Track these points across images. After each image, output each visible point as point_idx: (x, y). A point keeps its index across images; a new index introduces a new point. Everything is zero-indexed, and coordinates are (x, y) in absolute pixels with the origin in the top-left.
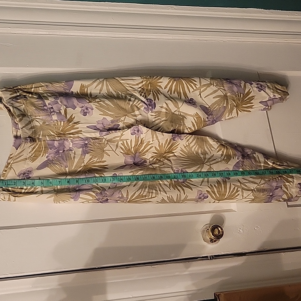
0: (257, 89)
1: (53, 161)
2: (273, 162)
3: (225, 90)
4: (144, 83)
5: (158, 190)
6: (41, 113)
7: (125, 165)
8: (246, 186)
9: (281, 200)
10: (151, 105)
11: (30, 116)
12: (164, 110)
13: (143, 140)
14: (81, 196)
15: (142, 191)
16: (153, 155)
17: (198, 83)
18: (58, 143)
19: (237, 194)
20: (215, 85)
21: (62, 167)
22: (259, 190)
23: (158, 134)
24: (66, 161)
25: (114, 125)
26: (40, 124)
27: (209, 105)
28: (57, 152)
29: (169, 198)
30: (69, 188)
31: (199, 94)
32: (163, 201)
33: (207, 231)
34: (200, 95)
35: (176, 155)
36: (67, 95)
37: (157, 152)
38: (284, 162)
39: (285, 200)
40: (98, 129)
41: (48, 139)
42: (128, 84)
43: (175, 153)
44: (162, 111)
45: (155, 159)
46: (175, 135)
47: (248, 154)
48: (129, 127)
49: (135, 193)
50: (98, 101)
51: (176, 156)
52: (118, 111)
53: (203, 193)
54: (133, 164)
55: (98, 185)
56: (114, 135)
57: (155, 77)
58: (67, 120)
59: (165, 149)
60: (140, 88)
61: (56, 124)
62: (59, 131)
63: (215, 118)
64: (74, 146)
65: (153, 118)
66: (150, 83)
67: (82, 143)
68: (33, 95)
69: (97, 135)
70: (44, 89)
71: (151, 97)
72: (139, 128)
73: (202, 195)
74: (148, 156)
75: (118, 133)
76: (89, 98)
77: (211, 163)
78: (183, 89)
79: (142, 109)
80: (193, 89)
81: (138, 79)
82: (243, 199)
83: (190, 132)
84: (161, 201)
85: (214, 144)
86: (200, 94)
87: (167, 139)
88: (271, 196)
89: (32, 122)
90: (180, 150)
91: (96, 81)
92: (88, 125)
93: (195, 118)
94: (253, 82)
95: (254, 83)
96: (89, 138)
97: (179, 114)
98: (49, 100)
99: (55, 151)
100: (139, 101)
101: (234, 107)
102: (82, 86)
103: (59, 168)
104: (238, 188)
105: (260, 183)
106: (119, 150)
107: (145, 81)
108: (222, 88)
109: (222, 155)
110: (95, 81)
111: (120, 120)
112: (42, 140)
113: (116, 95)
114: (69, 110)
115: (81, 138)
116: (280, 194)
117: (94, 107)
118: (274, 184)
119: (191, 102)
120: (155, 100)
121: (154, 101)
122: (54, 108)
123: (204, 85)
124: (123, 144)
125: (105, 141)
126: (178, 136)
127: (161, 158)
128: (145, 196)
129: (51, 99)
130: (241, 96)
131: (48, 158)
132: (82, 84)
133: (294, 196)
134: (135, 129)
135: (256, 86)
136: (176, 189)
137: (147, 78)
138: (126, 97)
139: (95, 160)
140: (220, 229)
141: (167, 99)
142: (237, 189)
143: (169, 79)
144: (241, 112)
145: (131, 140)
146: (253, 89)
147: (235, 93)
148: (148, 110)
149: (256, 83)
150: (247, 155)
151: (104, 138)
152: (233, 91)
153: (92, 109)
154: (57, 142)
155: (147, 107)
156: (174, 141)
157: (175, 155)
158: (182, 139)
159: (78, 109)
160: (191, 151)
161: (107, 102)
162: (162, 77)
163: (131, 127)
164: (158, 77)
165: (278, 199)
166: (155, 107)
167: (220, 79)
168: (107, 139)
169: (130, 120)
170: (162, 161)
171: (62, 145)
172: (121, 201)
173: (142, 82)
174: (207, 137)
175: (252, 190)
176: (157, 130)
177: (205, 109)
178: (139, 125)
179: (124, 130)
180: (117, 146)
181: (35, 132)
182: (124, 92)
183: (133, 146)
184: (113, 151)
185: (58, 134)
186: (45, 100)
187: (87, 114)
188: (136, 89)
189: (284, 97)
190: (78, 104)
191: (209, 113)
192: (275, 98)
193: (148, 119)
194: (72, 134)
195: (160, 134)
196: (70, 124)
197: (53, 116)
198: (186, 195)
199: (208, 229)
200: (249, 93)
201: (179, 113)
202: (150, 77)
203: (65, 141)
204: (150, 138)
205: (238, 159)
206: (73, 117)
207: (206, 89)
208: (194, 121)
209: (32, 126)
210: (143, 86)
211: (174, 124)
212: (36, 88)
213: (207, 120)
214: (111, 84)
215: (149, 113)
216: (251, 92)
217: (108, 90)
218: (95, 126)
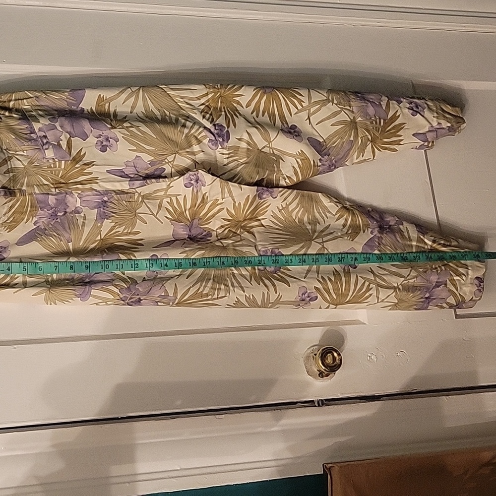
0: (410, 110)
1: (46, 230)
2: (433, 240)
3: (353, 112)
4: (210, 96)
5: (230, 285)
6: (25, 145)
7: (174, 239)
8: (384, 280)
9: (444, 305)
10: (221, 135)
11: (5, 150)
12: (244, 145)
13: (206, 197)
14: (94, 292)
15: (201, 285)
16: (223, 222)
17: (305, 99)
18: (56, 199)
19: (367, 294)
20: (335, 102)
21: (61, 241)
22: (407, 289)
23: (232, 186)
24: (68, 230)
25: (156, 170)
26: (23, 165)
27: (325, 138)
28: (54, 215)
29: (248, 300)
30: (73, 278)
31: (307, 117)
32: (238, 304)
33: (313, 357)
34: (308, 120)
35: (264, 224)
36: (73, 115)
37: (231, 218)
38: (452, 240)
39: (451, 306)
40: (127, 176)
41: (37, 191)
42: (181, 97)
43: (262, 221)
44: (241, 146)
45: (227, 230)
46: (262, 189)
47: (390, 225)
48: (181, 173)
49: (190, 288)
50: (127, 127)
51: (263, 226)
52: (162, 144)
53: (308, 292)
54: (188, 238)
55: (124, 274)
56: (154, 186)
57: (229, 87)
58: (71, 158)
59: (244, 213)
60: (203, 104)
61: (52, 166)
62: (58, 178)
63: (334, 161)
64: (83, 205)
65: (225, 159)
66: (220, 96)
67: (97, 199)
68: (12, 113)
69: (125, 185)
70: (33, 103)
71: (221, 121)
72: (199, 175)
73: (306, 295)
74: (215, 226)
75: (163, 184)
76: (111, 120)
77: (325, 239)
78: (279, 108)
79: (206, 141)
80: (297, 108)
81: (200, 90)
82: (378, 302)
83: (288, 185)
84: (234, 304)
85: (331, 207)
86: (309, 118)
87: (249, 196)
88: (426, 298)
89: (10, 160)
90: (272, 216)
91: (125, 90)
92: (110, 168)
93: (299, 160)
94: (402, 100)
95: (404, 100)
96: (110, 192)
97: (272, 152)
98: (39, 122)
99: (49, 213)
100: (200, 127)
101: (369, 142)
102: (100, 99)
103: (56, 243)
104: (370, 283)
105: (408, 276)
106: (163, 214)
107: (212, 92)
108: (348, 108)
109: (344, 226)
110: (123, 90)
111: (166, 160)
112: (27, 194)
113: (159, 117)
114: (76, 141)
115: (96, 191)
116: (444, 294)
117: (120, 136)
118: (434, 278)
119: (292, 131)
120: (228, 127)
121: (226, 129)
122: (48, 137)
123: (316, 103)
124: (171, 203)
125: (138, 198)
126: (268, 191)
127: (237, 229)
128: (207, 295)
129: (44, 122)
130: (380, 122)
131: (38, 225)
132: (100, 95)
133: (467, 299)
134: (192, 177)
135: (408, 107)
136: (261, 283)
137: (216, 87)
138: (177, 120)
139: (121, 229)
140: (335, 354)
141: (250, 125)
142: (369, 285)
143: (254, 90)
144: (381, 151)
145: (185, 196)
146: (402, 111)
147: (371, 118)
148: (216, 145)
149: (407, 101)
150: (388, 226)
151: (137, 192)
152: (367, 114)
153: (117, 141)
154: (54, 196)
155: (213, 138)
156: (261, 199)
157: (262, 224)
158: (274, 197)
159: (92, 140)
160: (290, 219)
161: (144, 128)
162: (243, 86)
163: (185, 174)
164: (234, 86)
165: (439, 304)
166: (229, 139)
167: (344, 92)
168: (142, 194)
169: (184, 161)
170: (239, 235)
171: (62, 202)
172: (163, 303)
173: (207, 94)
174: (320, 194)
175: (394, 288)
176: (231, 180)
177: (317, 146)
178: (200, 171)
179: (172, 179)
180: (160, 206)
181: (14, 179)
182: (174, 112)
183: (188, 206)
184: (153, 214)
185: (56, 184)
186: (33, 123)
187: (108, 148)
188: (196, 106)
189: (455, 126)
190: (92, 131)
191: (324, 152)
192: (441, 127)
193: (216, 161)
194: (80, 183)
195: (237, 187)
196: (77, 166)
197: (46, 151)
198: (278, 294)
199: (315, 355)
200: (395, 118)
201: (271, 150)
202: (221, 85)
203: (67, 196)
204: (218, 194)
205: (372, 232)
206: (82, 154)
207: (319, 109)
208: (296, 166)
209: (9, 167)
210: (208, 101)
211: (261, 170)
212: (17, 101)
213: (319, 164)
214: (152, 97)
215: (218, 149)
216: (399, 116)
217: (146, 106)
218: (121, 171)
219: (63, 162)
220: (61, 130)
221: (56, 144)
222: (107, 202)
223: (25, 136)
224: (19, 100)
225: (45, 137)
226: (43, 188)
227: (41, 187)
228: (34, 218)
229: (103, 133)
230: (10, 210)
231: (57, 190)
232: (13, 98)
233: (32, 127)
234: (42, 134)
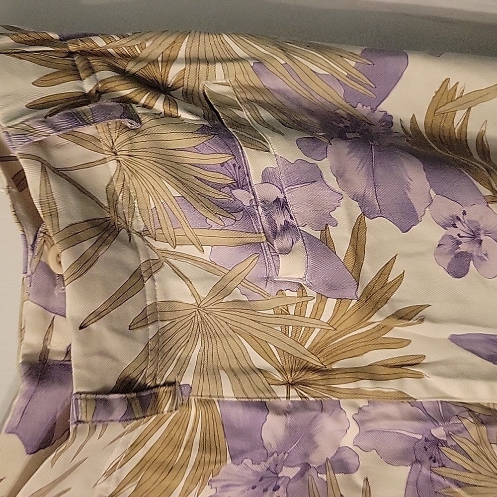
26: (195, 294)
28: (269, 477)
58: (359, 293)
61: (292, 310)
62: (301, 352)
64: (363, 445)
89: (151, 276)
92: (463, 330)
98: (267, 150)
99: (255, 472)
112: (193, 400)
114: (379, 231)
115: (413, 402)
122: (292, 209)
129: (284, 150)
154: (283, 417)
159: (428, 231)
181: (158, 347)
185: (291, 370)
187: (472, 265)
190: (431, 201)
196: (375, 319)
206: (392, 277)
219: (331, 303)
220: (338, 190)
221: (317, 234)
222: (444, 443)
223: (213, 193)
224: (198, 60)
225: (282, 204)
226: (251, 381)
227: (243, 378)
228: (207, 487)
229: (464, 213)
230: (128, 457)
231: (293, 392)
232: (182, 54)
233: (241, 166)
234: (272, 192)
